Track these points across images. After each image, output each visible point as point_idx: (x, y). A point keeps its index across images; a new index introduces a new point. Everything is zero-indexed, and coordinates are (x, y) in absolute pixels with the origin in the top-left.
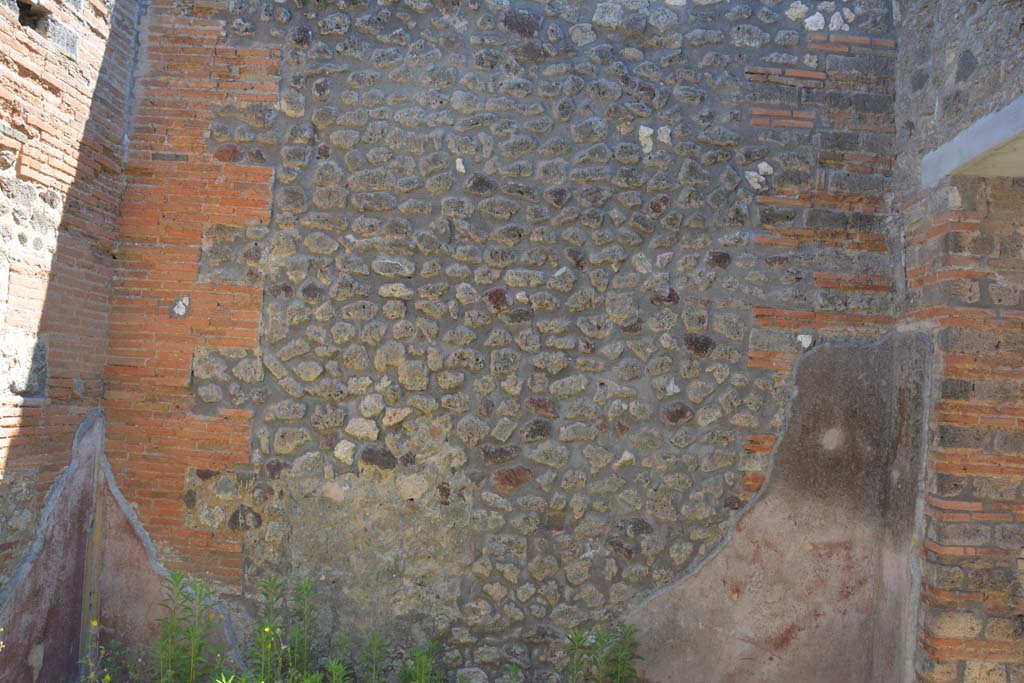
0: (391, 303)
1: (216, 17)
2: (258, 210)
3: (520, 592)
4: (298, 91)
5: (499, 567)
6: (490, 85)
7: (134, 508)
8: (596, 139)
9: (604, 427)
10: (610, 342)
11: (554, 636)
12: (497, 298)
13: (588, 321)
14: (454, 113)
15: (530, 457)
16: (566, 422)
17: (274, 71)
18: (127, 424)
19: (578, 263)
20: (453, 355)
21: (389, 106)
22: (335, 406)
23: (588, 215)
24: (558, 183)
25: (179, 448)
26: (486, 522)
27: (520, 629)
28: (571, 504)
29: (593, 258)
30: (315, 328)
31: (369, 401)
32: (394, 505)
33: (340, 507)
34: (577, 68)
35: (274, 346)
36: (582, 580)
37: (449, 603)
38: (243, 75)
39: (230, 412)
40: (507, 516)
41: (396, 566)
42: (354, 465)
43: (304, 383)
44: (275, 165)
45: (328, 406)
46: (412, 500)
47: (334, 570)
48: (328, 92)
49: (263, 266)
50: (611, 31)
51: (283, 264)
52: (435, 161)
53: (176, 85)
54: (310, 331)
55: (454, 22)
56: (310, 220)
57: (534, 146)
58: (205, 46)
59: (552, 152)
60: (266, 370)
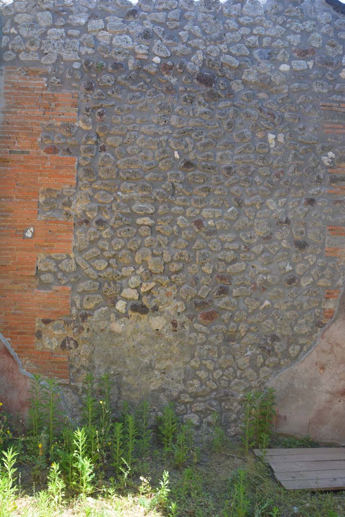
0: (143, 228)
1: (41, 76)
2: (67, 180)
3: (215, 374)
4: (88, 116)
5: (204, 362)
6: (191, 113)
7: (8, 341)
8: (246, 141)
9: (255, 289)
10: (256, 245)
11: (232, 396)
12: (199, 223)
13: (245, 234)
14: (173, 128)
15: (218, 305)
16: (236, 287)
17: (75, 105)
18: (2, 296)
19: (239, 205)
20: (177, 254)
21: (138, 124)
22: (115, 282)
23: (244, 180)
24: (228, 163)
25: (32, 308)
26: (196, 339)
27: (215, 393)
28: (239, 328)
29: (247, 202)
30: (103, 242)
31: (134, 280)
32: (148, 333)
33: (120, 335)
34: (235, 103)
35: (81, 252)
36: (246, 366)
37: (178, 382)
38: (57, 108)
39: (60, 288)
40: (207, 335)
41: (151, 364)
42: (127, 313)
43: (98, 271)
44: (77, 155)
45: (111, 283)
46: (158, 330)
47: (118, 368)
48: (104, 116)
49: (73, 210)
50: (252, 84)
51: (84, 209)
52: (164, 152)
53: (21, 113)
54: (101, 243)
55: (170, 79)
56: (97, 185)
57: (214, 145)
58: (36, 92)
59: (224, 147)
60: (77, 265)
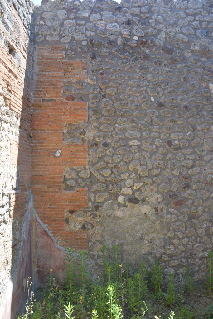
0: (134, 147)
1: (61, 50)
2: (83, 117)
3: (183, 241)
4: (93, 75)
5: (176, 233)
6: (160, 71)
7: (46, 226)
8: (196, 88)
9: (206, 184)
10: (206, 156)
11: (195, 255)
12: (169, 143)
13: (199, 149)
14: (149, 81)
15: (184, 196)
16: (194, 183)
17: (84, 69)
18: (41, 196)
19: (194, 130)
20: (156, 163)
21: (126, 79)
22: (116, 184)
23: (196, 114)
24: (185, 104)
25: (61, 203)
26: (171, 219)
27: (184, 254)
28: (198, 210)
29: (199, 128)
30: (107, 157)
31: (129, 181)
32: (140, 216)
33: (121, 219)
34: (187, 65)
35: (93, 165)
36: (203, 235)
37: (160, 247)
38: (73, 70)
39: (80, 189)
40: (178, 216)
41: (142, 237)
42: (125, 203)
43: (105, 177)
44: (88, 101)
45: (114, 184)
46: (145, 214)
47: (120, 240)
48: (104, 75)
49: (87, 137)
50: (197, 52)
51: (94, 136)
52: (144, 97)
53: (49, 75)
54: (106, 158)
55: (145, 50)
56: (102, 120)
57: (176, 92)
58: (58, 61)
59: (182, 93)
60: (91, 173)
